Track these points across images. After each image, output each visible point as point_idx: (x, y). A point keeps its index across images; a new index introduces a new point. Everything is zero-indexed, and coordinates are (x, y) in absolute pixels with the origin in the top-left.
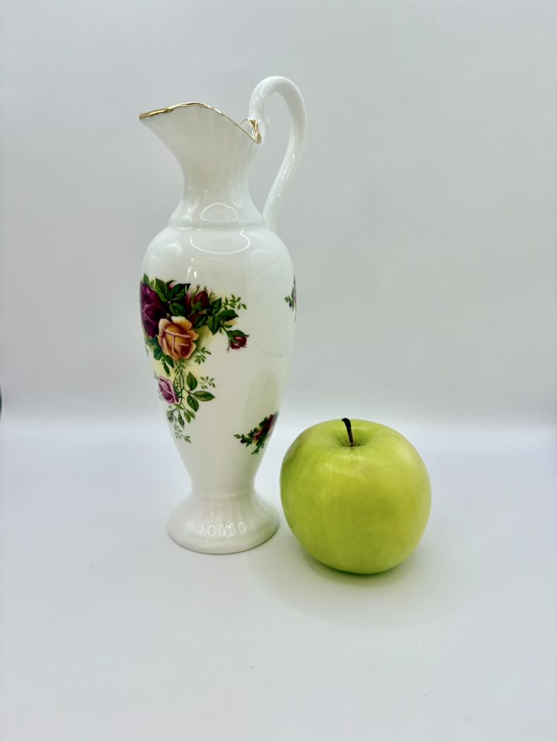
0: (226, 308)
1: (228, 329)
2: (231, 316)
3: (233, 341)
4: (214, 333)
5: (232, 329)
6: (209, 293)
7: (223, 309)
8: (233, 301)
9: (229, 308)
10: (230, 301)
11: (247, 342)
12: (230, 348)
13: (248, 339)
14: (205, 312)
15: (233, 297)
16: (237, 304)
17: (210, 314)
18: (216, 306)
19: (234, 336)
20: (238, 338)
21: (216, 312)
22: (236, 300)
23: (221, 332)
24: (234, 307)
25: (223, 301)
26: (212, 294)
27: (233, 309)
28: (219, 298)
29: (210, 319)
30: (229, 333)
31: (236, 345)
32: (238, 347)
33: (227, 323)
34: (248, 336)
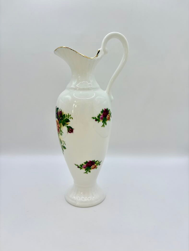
0: (66, 118)
1: (67, 125)
2: (68, 121)
3: (69, 130)
4: (63, 126)
5: (68, 125)
6: (62, 112)
7: (65, 118)
8: (68, 116)
9: (67, 118)
10: (68, 115)
11: (73, 131)
12: (68, 132)
13: (74, 130)
14: (61, 118)
15: (68, 114)
16: (70, 117)
17: (62, 119)
18: (64, 117)
19: (69, 128)
20: (70, 129)
21: (64, 119)
22: (69, 115)
23: (65, 126)
24: (69, 118)
25: (66, 115)
26: (63, 112)
27: (68, 118)
28: (64, 114)
29: (62, 121)
30: (68, 127)
31: (70, 131)
32: (70, 132)
33: (67, 123)
34: (74, 129)
